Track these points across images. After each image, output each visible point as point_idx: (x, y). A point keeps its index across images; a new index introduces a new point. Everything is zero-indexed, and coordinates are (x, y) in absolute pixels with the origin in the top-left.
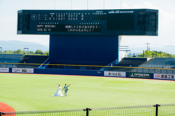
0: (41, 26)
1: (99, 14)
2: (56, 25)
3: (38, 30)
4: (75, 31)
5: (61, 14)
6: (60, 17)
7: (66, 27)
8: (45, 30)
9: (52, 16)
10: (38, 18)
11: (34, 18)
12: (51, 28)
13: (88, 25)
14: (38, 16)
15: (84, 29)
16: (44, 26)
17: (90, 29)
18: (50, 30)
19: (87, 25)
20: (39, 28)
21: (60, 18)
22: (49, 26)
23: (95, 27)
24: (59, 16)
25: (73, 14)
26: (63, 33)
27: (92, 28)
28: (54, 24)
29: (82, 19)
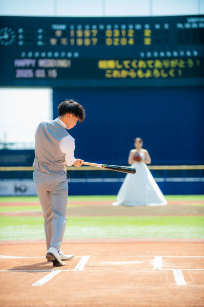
0: (28, 62)
1: (195, 26)
2: (73, 59)
3: (20, 74)
4: (129, 77)
5: (83, 29)
6: (83, 38)
7: (102, 64)
8: (40, 74)
9: (59, 34)
10: (17, 40)
11: (9, 39)
12: (59, 70)
13: (166, 58)
14: (17, 34)
15: (152, 70)
16: (37, 63)
17: (169, 68)
18: (53, 74)
19: (161, 59)
20: (21, 68)
21: (85, 38)
22: (51, 63)
23: (186, 65)
24: (80, 34)
25: (120, 28)
26: (94, 83)
27: (177, 68)
28: (66, 58)
29: (148, 42)
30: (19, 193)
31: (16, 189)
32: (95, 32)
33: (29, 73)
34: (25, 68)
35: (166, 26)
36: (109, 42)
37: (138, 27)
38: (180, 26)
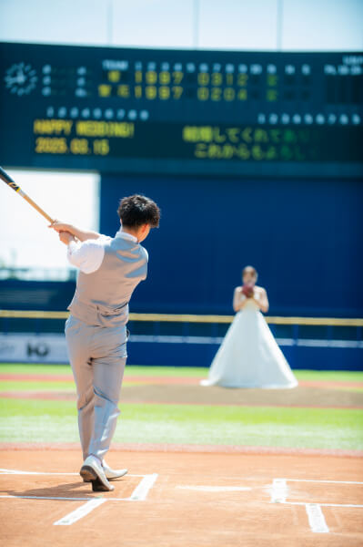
0: (58, 126)
1: (357, 71)
2: (137, 123)
3: (44, 146)
4: (235, 158)
5: (158, 70)
6: (158, 85)
7: (190, 134)
8: (79, 147)
9: (114, 77)
10: (40, 85)
11: (27, 83)
12: (114, 141)
13: (303, 126)
14: (41, 76)
15: (278, 146)
16: (74, 128)
18: (103, 147)
20: (46, 136)
22: (99, 129)
24: (152, 78)
25: (223, 71)
26: (173, 166)
28: (126, 120)
29: (272, 96)
30: (34, 357)
31: (30, 351)
32: (179, 76)
33: (58, 146)
34: (53, 135)
35: (306, 70)
36: (203, 94)
37: (256, 69)
38: (330, 69)
